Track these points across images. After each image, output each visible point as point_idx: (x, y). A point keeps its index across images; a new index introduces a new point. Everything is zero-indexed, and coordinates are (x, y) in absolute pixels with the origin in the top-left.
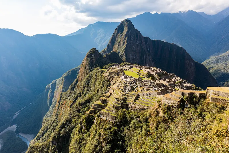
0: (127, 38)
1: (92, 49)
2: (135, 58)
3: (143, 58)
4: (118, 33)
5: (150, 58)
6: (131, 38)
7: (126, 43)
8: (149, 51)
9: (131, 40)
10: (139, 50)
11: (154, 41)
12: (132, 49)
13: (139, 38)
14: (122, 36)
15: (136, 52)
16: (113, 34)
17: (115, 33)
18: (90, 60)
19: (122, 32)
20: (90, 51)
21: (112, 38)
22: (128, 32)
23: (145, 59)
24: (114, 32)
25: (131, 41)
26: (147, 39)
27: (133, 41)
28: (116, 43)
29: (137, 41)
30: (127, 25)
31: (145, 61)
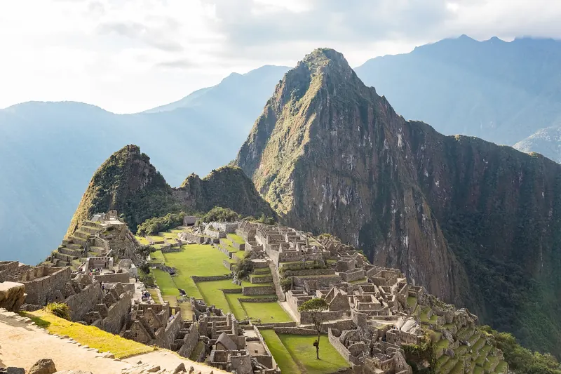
0: (312, 118)
1: (120, 152)
2: (348, 206)
3: (389, 209)
4: (285, 98)
5: (421, 208)
6: (330, 120)
7: (306, 139)
8: (431, 180)
9: (331, 129)
10: (371, 173)
11: (451, 139)
12: (337, 165)
13: (374, 123)
14: (298, 110)
15: (354, 180)
16: (269, 102)
17: (274, 99)
18: (101, 193)
19: (301, 94)
20: (113, 157)
21: (263, 117)
22: (320, 94)
23: (398, 212)
24: (270, 95)
25: (334, 133)
26: (417, 131)
27: (339, 133)
28: (276, 136)
29: (362, 133)
30: (322, 70)
31: (397, 221)
